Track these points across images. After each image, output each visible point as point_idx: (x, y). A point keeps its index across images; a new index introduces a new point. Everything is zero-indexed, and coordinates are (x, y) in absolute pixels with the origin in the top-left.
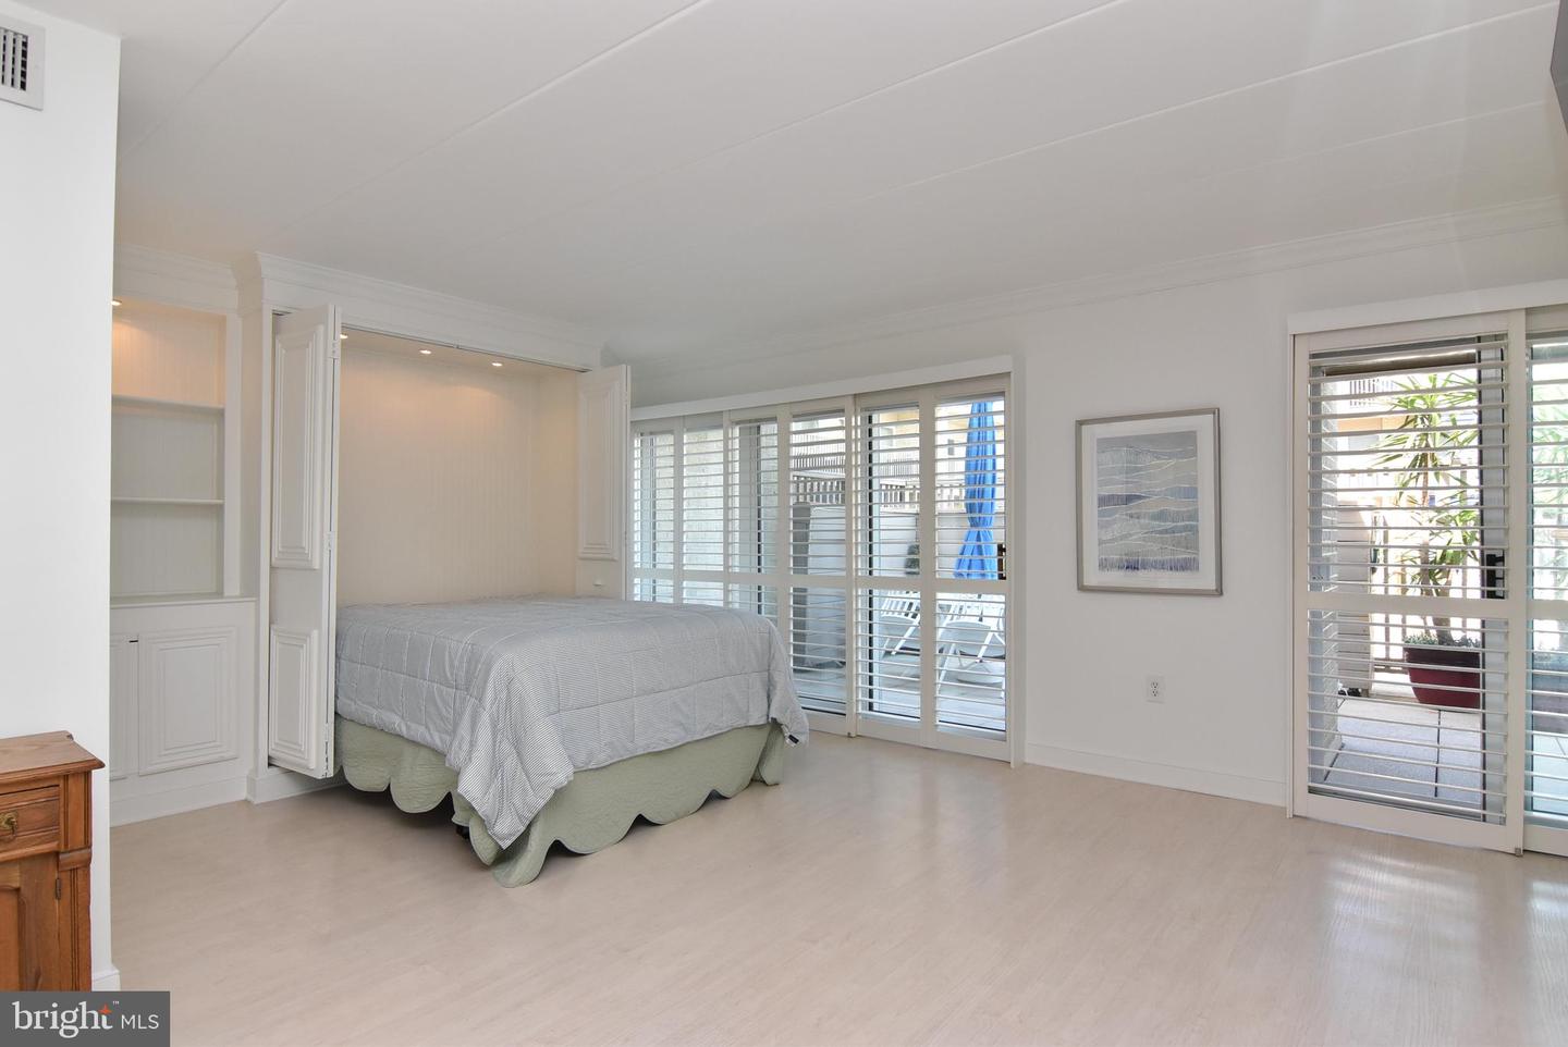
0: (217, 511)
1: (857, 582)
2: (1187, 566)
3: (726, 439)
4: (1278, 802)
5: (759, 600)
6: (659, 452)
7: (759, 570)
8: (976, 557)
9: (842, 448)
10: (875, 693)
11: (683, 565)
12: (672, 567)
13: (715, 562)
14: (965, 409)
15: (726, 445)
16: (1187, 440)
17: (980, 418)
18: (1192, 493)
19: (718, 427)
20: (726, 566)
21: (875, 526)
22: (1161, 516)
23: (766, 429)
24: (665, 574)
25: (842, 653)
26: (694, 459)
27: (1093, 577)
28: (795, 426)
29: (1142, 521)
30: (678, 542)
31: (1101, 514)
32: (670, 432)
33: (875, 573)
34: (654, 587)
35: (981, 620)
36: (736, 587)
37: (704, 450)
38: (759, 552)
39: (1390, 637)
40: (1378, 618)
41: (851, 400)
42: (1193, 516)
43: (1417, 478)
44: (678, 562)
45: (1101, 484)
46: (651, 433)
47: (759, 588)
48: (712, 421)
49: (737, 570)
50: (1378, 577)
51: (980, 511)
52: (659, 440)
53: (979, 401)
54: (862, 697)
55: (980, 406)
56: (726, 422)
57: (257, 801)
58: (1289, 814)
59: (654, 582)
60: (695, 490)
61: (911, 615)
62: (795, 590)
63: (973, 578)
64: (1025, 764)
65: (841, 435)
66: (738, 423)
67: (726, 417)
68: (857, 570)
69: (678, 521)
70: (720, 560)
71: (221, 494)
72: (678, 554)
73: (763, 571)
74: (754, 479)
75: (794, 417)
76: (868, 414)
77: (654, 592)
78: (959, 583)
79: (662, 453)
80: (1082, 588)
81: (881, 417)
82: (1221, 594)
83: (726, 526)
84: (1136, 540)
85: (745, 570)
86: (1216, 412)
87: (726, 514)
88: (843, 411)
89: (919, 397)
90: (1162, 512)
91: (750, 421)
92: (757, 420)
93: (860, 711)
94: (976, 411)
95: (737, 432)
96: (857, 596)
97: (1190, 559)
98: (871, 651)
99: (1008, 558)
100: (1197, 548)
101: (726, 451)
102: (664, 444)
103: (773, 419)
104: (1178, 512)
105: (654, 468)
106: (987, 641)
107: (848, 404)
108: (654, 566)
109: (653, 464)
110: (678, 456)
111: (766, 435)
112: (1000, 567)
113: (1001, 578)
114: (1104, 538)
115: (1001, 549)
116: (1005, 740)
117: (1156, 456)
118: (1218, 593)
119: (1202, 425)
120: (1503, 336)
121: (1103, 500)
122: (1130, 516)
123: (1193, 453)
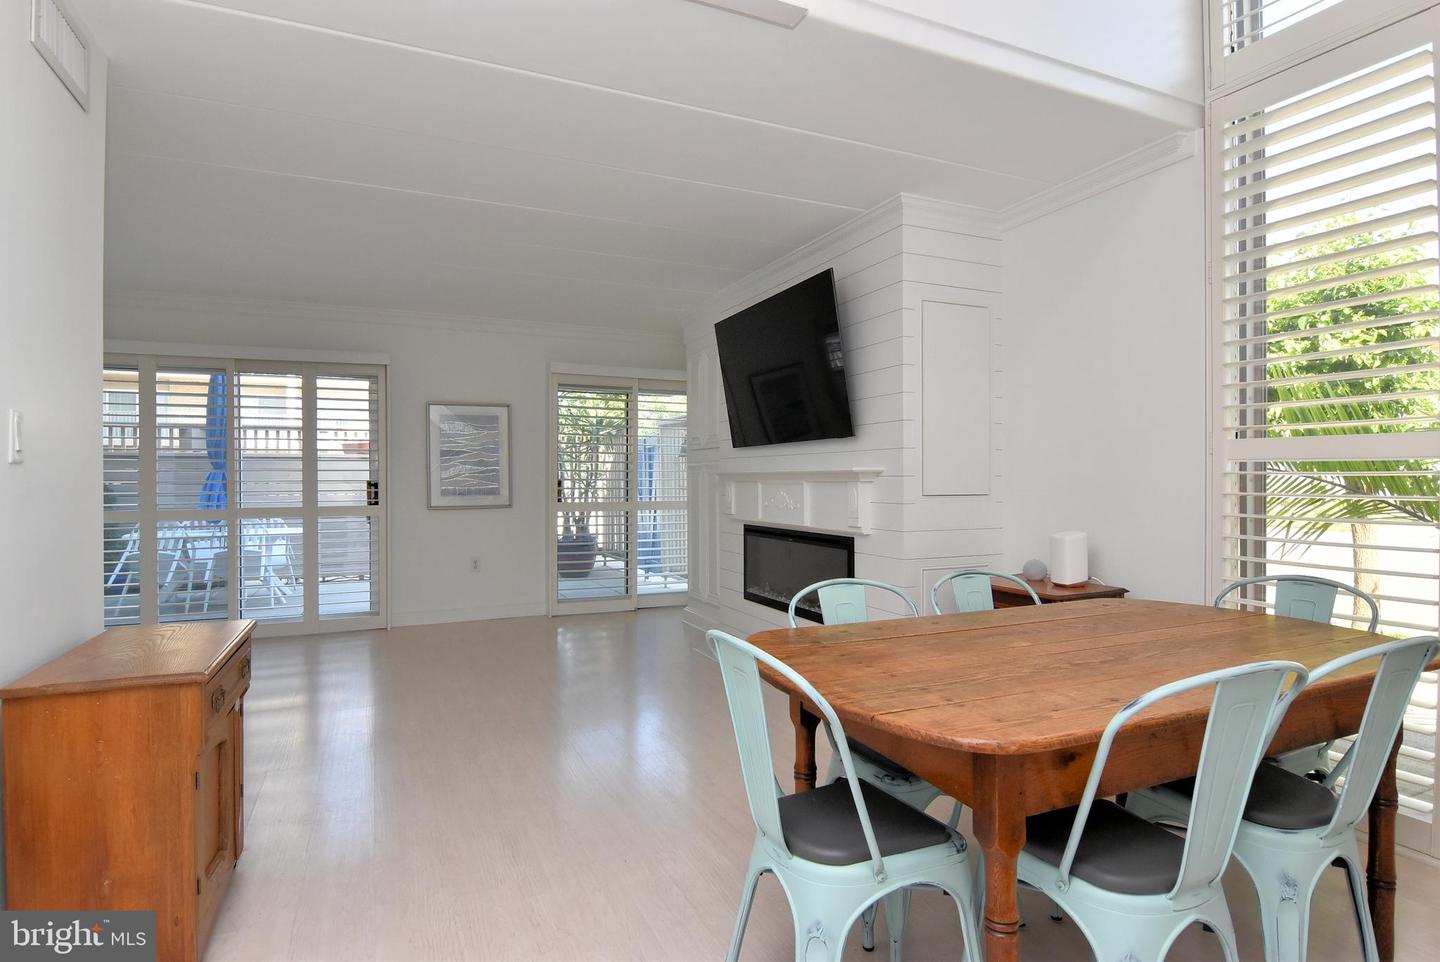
2: (493, 492)
16: (491, 422)
18: (496, 450)
22: (478, 463)
27: (437, 500)
28: (161, 376)
29: (467, 466)
31: (442, 462)
42: (497, 463)
45: (442, 442)
58: (550, 616)
75: (160, 367)
80: (430, 508)
86: (509, 407)
97: (495, 488)
99: (381, 490)
100: (499, 482)
104: (488, 461)
112: (369, 497)
113: (370, 504)
114: (444, 476)
115: (370, 484)
116: (378, 614)
117: (476, 428)
118: (510, 506)
119: (502, 412)
120: (631, 388)
121: (443, 453)
122: (460, 463)
123: (497, 428)
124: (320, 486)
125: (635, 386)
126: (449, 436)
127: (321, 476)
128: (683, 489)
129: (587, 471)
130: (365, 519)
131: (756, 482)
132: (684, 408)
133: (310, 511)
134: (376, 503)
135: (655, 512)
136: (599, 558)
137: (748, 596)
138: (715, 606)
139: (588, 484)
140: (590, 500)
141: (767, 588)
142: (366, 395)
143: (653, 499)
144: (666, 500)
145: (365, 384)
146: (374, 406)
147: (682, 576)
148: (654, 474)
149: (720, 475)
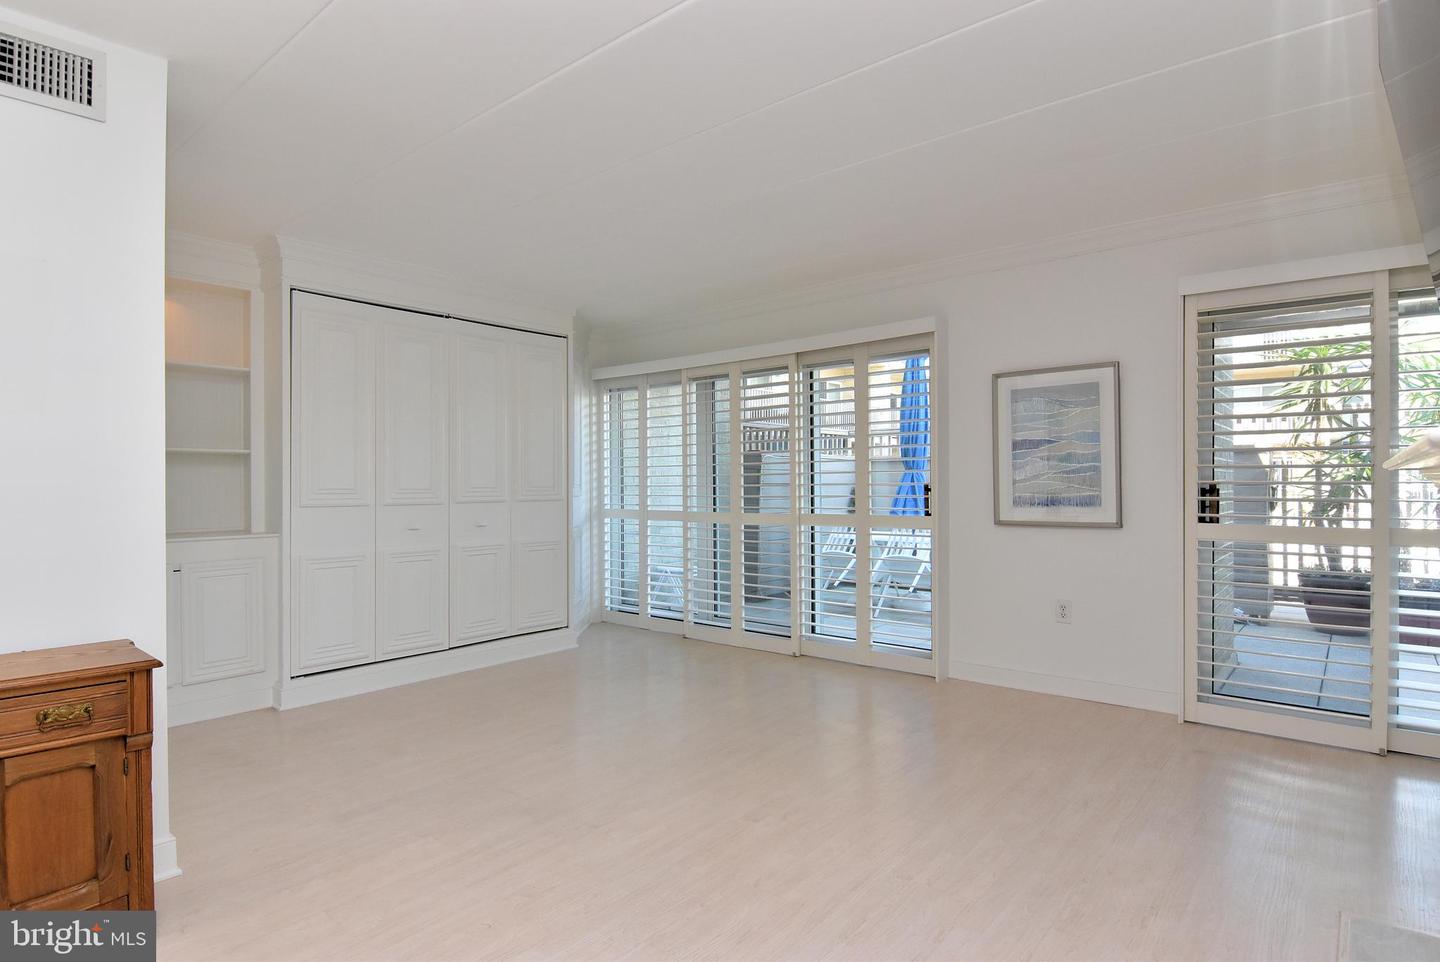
0: (246, 459)
1: (800, 520)
2: (1091, 502)
3: (684, 394)
4: (1171, 711)
5: (715, 536)
6: (625, 407)
7: (715, 510)
8: (910, 497)
9: (785, 400)
10: (817, 618)
11: (647, 506)
12: (637, 508)
13: (675, 503)
14: (900, 364)
15: (684, 399)
16: (1091, 391)
17: (913, 372)
18: (1095, 437)
19: (678, 383)
20: (685, 506)
21: (816, 469)
22: (1068, 458)
23: (720, 384)
24: (632, 514)
25: (787, 583)
26: (658, 412)
27: (1008, 513)
28: (750, 381)
29: (1051, 463)
30: (643, 487)
31: (1015, 457)
32: (636, 388)
33: (817, 511)
34: (622, 527)
35: (915, 553)
36: (694, 524)
37: (666, 404)
38: (714, 494)
39: (1287, 565)
40: (1276, 547)
41: (793, 358)
42: (1097, 457)
43: (1311, 423)
44: (643, 504)
46: (619, 390)
47: (715, 525)
48: (671, 378)
49: (695, 510)
50: (1278, 511)
51: (914, 456)
52: (626, 396)
53: (913, 356)
54: (807, 622)
55: (913, 361)
56: (684, 379)
57: (282, 709)
58: (1181, 720)
59: (622, 521)
60: (658, 439)
61: (852, 549)
62: (746, 527)
63: (908, 515)
64: (949, 678)
65: (785, 389)
66: (695, 379)
67: (684, 374)
68: (800, 509)
69: (643, 467)
70: (680, 501)
71: (247, 444)
72: (643, 496)
73: (718, 510)
74: (710, 428)
76: (809, 370)
77: (623, 530)
78: (893, 520)
79: (628, 407)
80: (998, 523)
81: (822, 373)
82: (1121, 526)
83: (685, 471)
84: (1044, 480)
85: (704, 510)
86: (1116, 365)
87: (685, 461)
88: (786, 368)
89: (856, 355)
90: (1069, 455)
91: (706, 378)
92: (712, 377)
93: (804, 633)
94: (910, 366)
95: (694, 388)
96: (800, 532)
97: (1093, 496)
98: (813, 581)
99: (933, 496)
100: (1100, 486)
101: (684, 404)
102: (630, 398)
103: (726, 376)
104: (1083, 454)
105: (621, 420)
106: (920, 571)
107: (791, 362)
108: (622, 507)
109: (621, 417)
110: (643, 409)
111: (721, 391)
114: (1018, 478)
115: (927, 489)
116: (931, 658)
117: (1063, 405)
118: (1119, 525)
119: (1105, 377)
120: (1370, 294)
121: (1016, 445)
122: (1042, 458)
123: (1096, 402)
125: (1380, 286)
134: (929, 513)
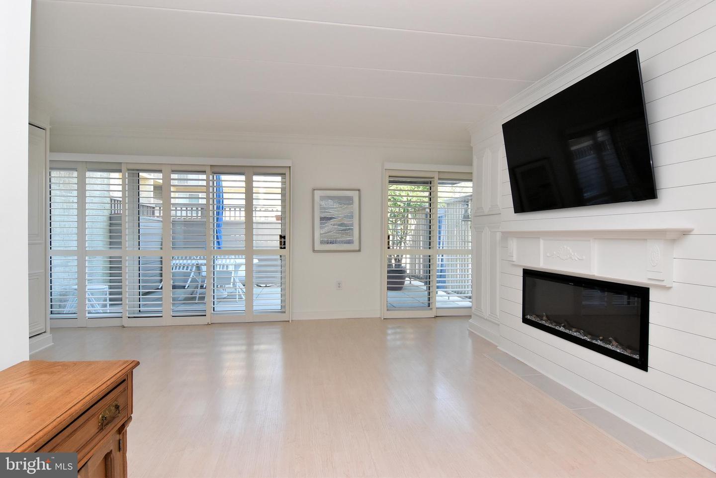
2: (350, 242)
10: (215, 303)
16: (349, 200)
18: (351, 217)
19: (120, 171)
22: (341, 225)
23: (145, 175)
27: (318, 247)
28: (174, 176)
29: (335, 226)
30: (83, 234)
31: (321, 224)
32: (74, 169)
41: (208, 167)
42: (352, 225)
44: (81, 245)
45: (321, 212)
48: (112, 167)
56: (122, 169)
58: (382, 318)
64: (293, 320)
66: (127, 170)
67: (122, 166)
69: (82, 222)
72: (82, 241)
75: (173, 171)
80: (314, 251)
81: (225, 177)
84: (332, 233)
86: (360, 190)
88: (205, 172)
90: (342, 223)
92: (138, 170)
93: (212, 312)
97: (350, 240)
98: (214, 284)
100: (353, 236)
104: (347, 224)
111: (146, 179)
112: (281, 244)
113: (281, 248)
114: (322, 232)
115: (281, 237)
116: (285, 312)
117: (340, 204)
118: (359, 251)
119: (355, 194)
120: (433, 178)
121: (322, 219)
122: (331, 224)
123: (352, 204)
124: (255, 238)
125: (436, 176)
126: (325, 208)
127: (255, 232)
128: (468, 242)
129: (401, 229)
130: (279, 257)
131: (539, 238)
132: (471, 190)
133: (249, 251)
134: (285, 248)
135: (442, 256)
136: (407, 279)
137: (525, 321)
138: (496, 324)
139: (402, 238)
140: (403, 248)
141: (545, 318)
142: (279, 185)
143: (441, 248)
144: (450, 248)
145: (279, 178)
146: (284, 192)
147: (467, 297)
148: (442, 232)
149: (503, 233)
